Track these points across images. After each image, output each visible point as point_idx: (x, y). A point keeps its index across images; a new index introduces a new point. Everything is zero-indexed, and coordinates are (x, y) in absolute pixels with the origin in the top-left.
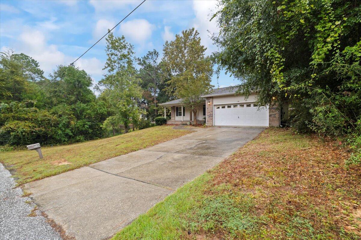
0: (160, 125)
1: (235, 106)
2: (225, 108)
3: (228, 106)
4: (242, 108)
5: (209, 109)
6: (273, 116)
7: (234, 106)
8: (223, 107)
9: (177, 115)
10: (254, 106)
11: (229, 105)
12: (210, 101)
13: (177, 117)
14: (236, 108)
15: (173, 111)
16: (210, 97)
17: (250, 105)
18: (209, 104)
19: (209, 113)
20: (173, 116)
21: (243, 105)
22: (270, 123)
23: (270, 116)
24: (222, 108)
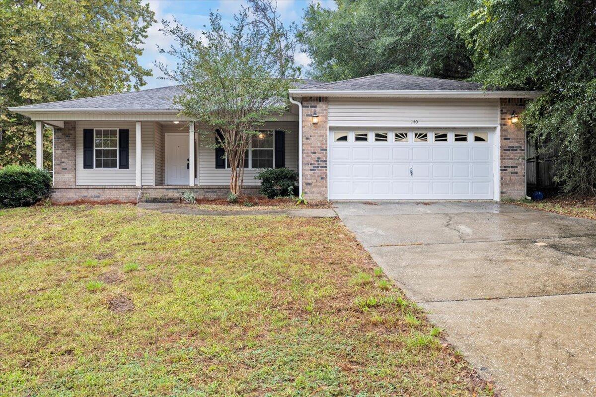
0: (27, 204)
1: (401, 135)
2: (366, 139)
3: (377, 135)
4: (420, 143)
5: (312, 139)
6: (510, 170)
7: (397, 135)
8: (361, 138)
9: (88, 165)
10: (456, 140)
11: (381, 133)
12: (318, 109)
13: (88, 170)
14: (402, 143)
15: (67, 145)
16: (320, 99)
17: (445, 136)
18: (314, 124)
19: (313, 156)
20: (69, 165)
21: (426, 135)
22: (504, 190)
23: (504, 169)
24: (357, 139)
